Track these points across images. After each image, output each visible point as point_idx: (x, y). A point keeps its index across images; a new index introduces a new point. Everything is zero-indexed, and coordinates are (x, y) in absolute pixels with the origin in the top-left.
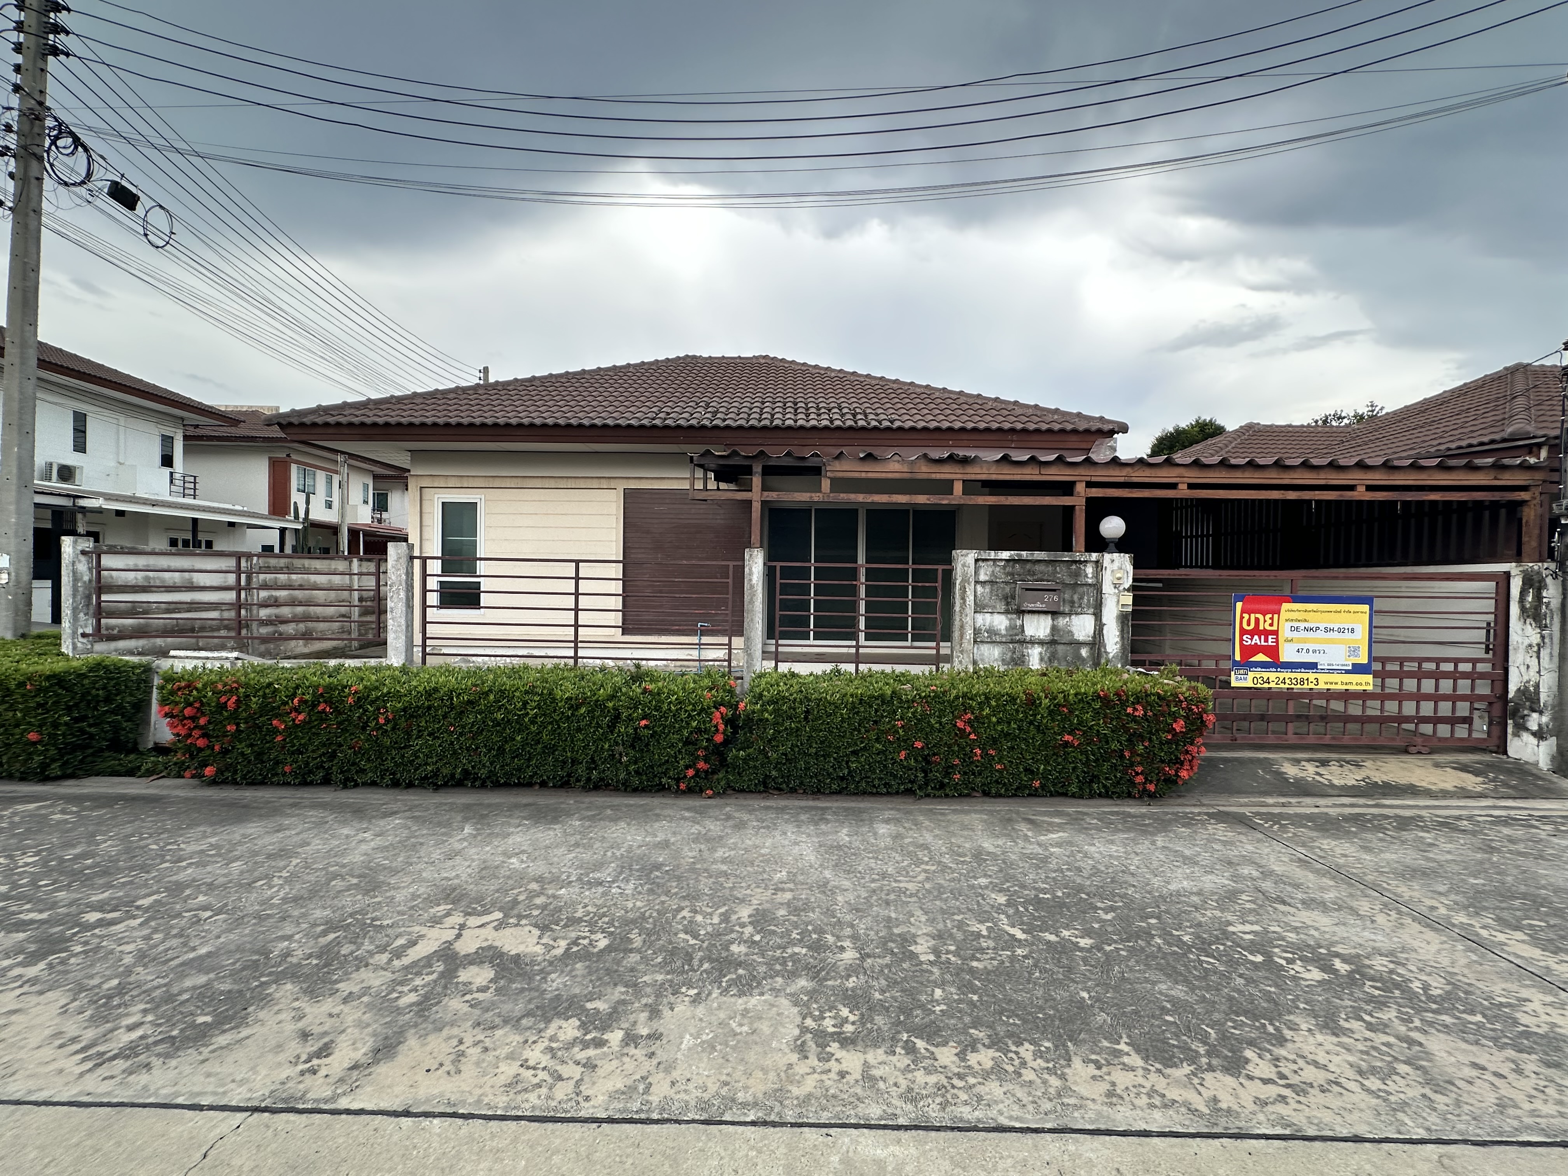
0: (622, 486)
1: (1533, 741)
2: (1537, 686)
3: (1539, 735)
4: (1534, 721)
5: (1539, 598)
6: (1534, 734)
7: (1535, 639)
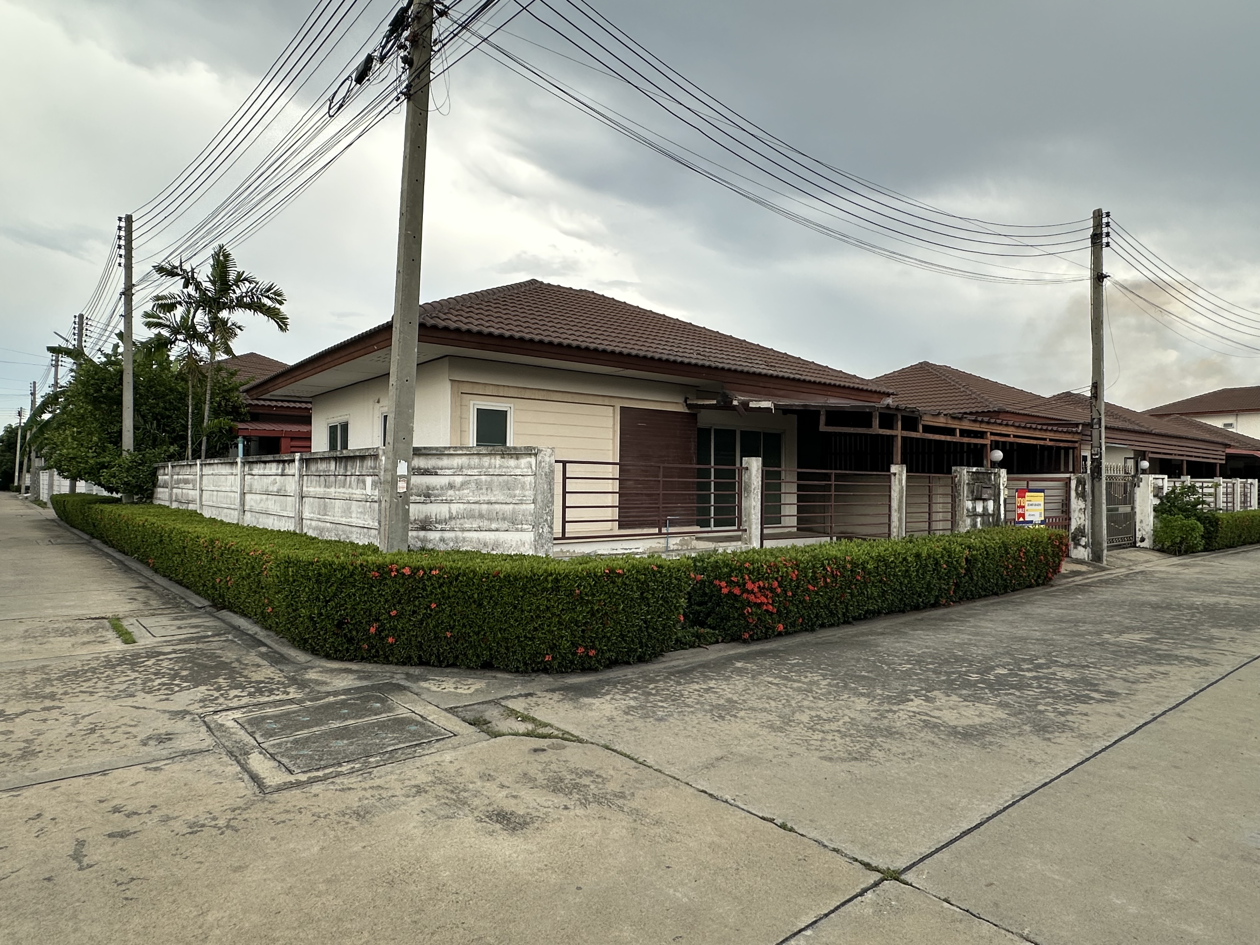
0: (619, 404)
1: (1083, 549)
2: (1084, 526)
3: (1085, 547)
4: (1083, 541)
5: (1084, 488)
6: (1084, 547)
7: (1083, 506)
